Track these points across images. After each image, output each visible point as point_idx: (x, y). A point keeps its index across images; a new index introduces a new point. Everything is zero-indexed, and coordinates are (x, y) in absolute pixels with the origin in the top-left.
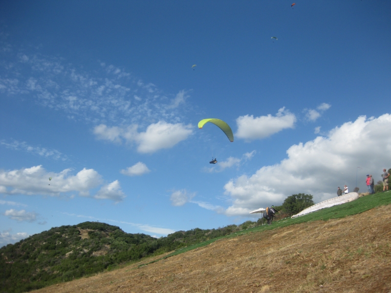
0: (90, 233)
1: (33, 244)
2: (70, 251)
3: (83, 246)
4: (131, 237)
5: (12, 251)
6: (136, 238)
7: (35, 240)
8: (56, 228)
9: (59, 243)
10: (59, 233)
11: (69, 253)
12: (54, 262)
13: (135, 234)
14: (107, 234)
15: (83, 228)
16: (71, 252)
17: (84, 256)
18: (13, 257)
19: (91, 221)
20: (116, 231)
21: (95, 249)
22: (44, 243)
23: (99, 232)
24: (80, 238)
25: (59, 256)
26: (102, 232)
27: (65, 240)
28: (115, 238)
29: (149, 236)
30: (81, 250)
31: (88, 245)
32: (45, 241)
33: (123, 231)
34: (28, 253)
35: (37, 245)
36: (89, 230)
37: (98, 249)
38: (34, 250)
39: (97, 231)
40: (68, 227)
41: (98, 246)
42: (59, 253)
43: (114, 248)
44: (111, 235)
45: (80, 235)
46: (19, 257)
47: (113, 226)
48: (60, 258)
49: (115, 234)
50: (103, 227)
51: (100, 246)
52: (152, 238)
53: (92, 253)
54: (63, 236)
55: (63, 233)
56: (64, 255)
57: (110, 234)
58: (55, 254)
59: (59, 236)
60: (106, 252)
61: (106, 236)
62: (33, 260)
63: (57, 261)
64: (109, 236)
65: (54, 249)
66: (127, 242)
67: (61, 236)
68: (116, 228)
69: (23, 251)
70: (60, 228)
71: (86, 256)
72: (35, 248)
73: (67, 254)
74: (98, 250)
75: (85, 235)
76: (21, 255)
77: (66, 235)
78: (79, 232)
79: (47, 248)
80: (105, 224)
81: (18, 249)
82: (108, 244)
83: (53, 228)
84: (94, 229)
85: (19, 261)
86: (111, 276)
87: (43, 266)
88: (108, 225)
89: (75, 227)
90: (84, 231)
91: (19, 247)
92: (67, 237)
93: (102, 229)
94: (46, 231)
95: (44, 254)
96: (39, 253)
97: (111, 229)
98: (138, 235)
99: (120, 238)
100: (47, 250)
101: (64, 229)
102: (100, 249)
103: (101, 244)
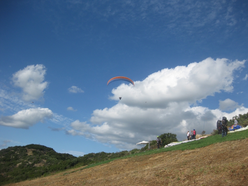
0: (33, 152)
2: (19, 163)
3: (29, 160)
4: (60, 155)
6: (63, 156)
8: (11, 147)
9: (13, 157)
10: (13, 151)
12: (9, 170)
13: (63, 154)
14: (45, 153)
15: (29, 148)
16: (21, 163)
17: (29, 166)
19: (35, 144)
20: (50, 151)
21: (36, 162)
22: (3, 157)
23: (39, 151)
24: (27, 154)
25: (12, 165)
26: (42, 151)
27: (17, 155)
28: (50, 155)
29: (72, 155)
30: (27, 163)
31: (32, 159)
32: (4, 156)
33: (55, 152)
36: (33, 150)
37: (38, 162)
39: (38, 151)
40: (19, 147)
41: (38, 160)
42: (12, 164)
43: (49, 162)
44: (48, 154)
45: (27, 152)
47: (48, 148)
48: (13, 167)
49: (50, 153)
50: (43, 148)
51: (40, 160)
52: (74, 157)
53: (34, 165)
54: (16, 152)
55: (16, 151)
56: (16, 165)
57: (46, 153)
58: (10, 165)
59: (13, 153)
60: (44, 164)
61: (44, 154)
64: (46, 154)
65: (9, 161)
66: (57, 158)
67: (15, 153)
68: (50, 150)
70: (14, 147)
71: (30, 167)
73: (18, 165)
74: (39, 163)
75: (30, 153)
77: (18, 152)
78: (27, 150)
79: (4, 160)
80: (44, 146)
82: (45, 159)
83: (9, 147)
84: (36, 149)
86: (45, 180)
88: (46, 147)
89: (24, 147)
90: (30, 150)
92: (18, 153)
93: (41, 150)
94: (4, 149)
95: (2, 164)
97: (47, 149)
98: (65, 154)
99: (53, 156)
100: (4, 162)
101: (17, 148)
102: (39, 162)
103: (40, 159)
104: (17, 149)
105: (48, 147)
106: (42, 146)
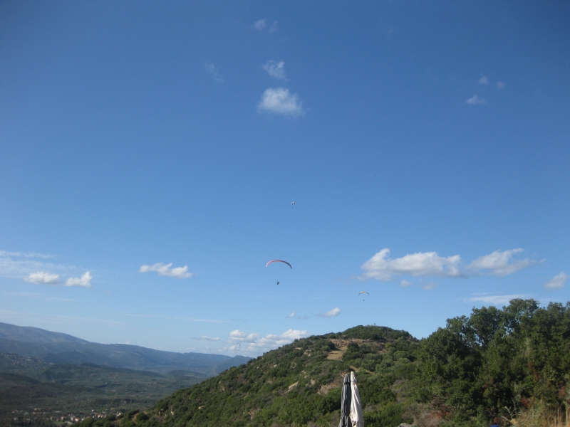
0: (351, 346)
1: (261, 366)
2: (294, 383)
5: (232, 379)
7: (264, 361)
8: (301, 339)
9: (294, 365)
10: (299, 349)
11: (293, 385)
12: (266, 401)
14: (383, 346)
15: (346, 338)
16: (296, 384)
17: (308, 392)
18: (232, 388)
20: (400, 339)
21: (323, 381)
22: (275, 366)
23: (368, 344)
24: (326, 356)
25: (278, 390)
27: (303, 361)
30: (306, 382)
32: (277, 363)
34: (252, 382)
35: (266, 369)
36: (355, 340)
37: (328, 380)
38: (260, 377)
39: (366, 342)
41: (329, 376)
42: (281, 385)
46: (239, 387)
47: (396, 331)
48: (278, 394)
49: (396, 344)
50: (380, 335)
51: (334, 374)
53: (320, 388)
54: (305, 353)
55: (305, 349)
56: (286, 388)
57: (388, 345)
58: (274, 388)
59: (300, 354)
62: (254, 394)
63: (270, 400)
64: (385, 348)
65: (285, 376)
67: (302, 354)
69: (246, 377)
71: (310, 394)
72: (262, 374)
73: (290, 387)
74: (329, 383)
76: (242, 385)
77: (308, 352)
78: (334, 345)
79: (275, 374)
80: (385, 329)
81: (242, 375)
84: (363, 339)
85: (238, 394)
87: (250, 408)
88: (390, 330)
91: (243, 372)
92: (309, 355)
93: (376, 338)
95: (268, 385)
96: (264, 382)
97: (392, 336)
99: (398, 353)
100: (274, 378)
102: (332, 381)
103: (335, 371)
104: (311, 344)
105: (395, 329)
106: (379, 327)
